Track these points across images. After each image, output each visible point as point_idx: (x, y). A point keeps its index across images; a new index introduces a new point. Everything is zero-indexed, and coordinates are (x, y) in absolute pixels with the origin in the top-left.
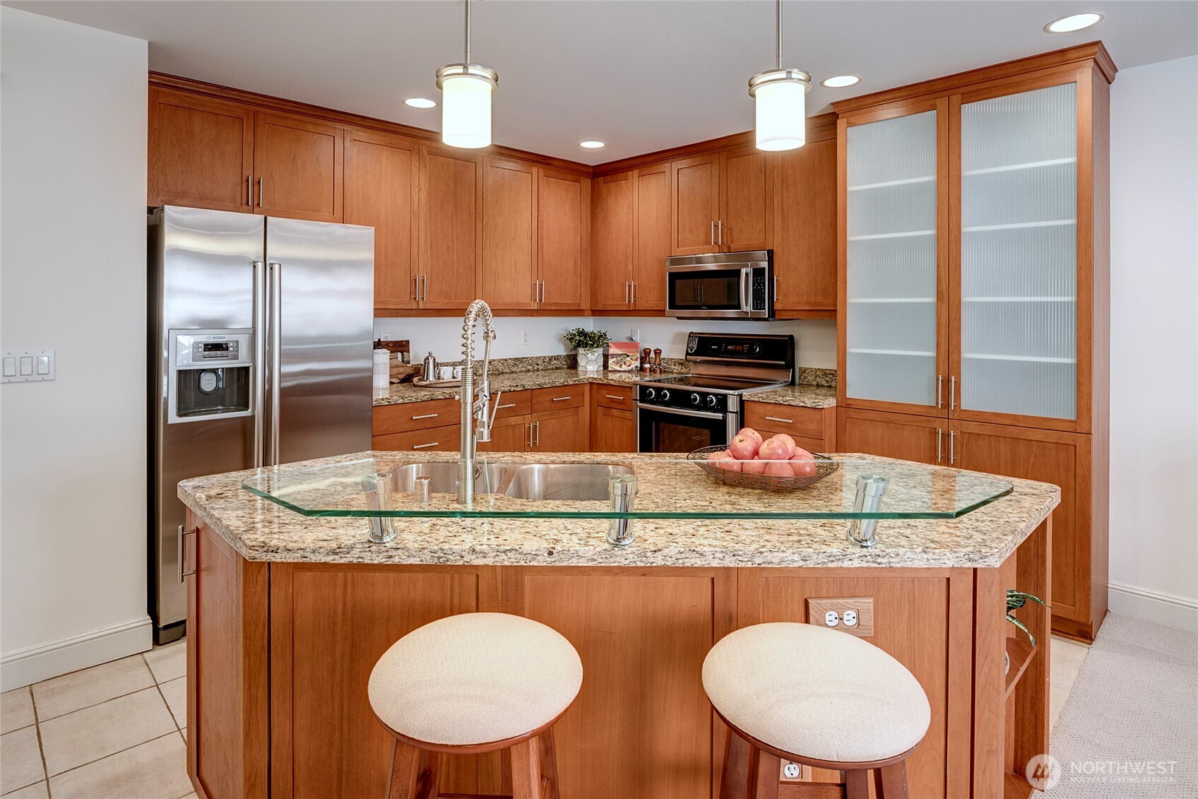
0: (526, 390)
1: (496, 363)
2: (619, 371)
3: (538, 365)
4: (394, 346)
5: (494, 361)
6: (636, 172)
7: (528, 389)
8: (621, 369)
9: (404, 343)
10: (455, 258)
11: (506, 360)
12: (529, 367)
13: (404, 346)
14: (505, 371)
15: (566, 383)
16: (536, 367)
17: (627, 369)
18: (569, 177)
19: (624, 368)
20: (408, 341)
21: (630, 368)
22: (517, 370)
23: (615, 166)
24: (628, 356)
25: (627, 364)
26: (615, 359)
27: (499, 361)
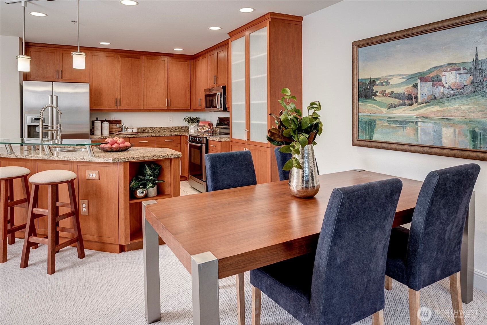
0: (153, 136)
1: (157, 128)
2: (201, 132)
3: (176, 129)
4: (115, 122)
5: (156, 128)
6: (201, 58)
7: (154, 136)
8: (202, 131)
9: (119, 121)
10: (132, 92)
11: (161, 127)
12: (172, 130)
13: (119, 122)
14: (161, 131)
15: (171, 135)
16: (175, 130)
17: (204, 131)
18: (182, 60)
19: (203, 131)
20: (120, 120)
21: (205, 131)
22: (167, 131)
23: (197, 55)
24: (205, 126)
25: (204, 129)
26: (200, 128)
27: (158, 128)
